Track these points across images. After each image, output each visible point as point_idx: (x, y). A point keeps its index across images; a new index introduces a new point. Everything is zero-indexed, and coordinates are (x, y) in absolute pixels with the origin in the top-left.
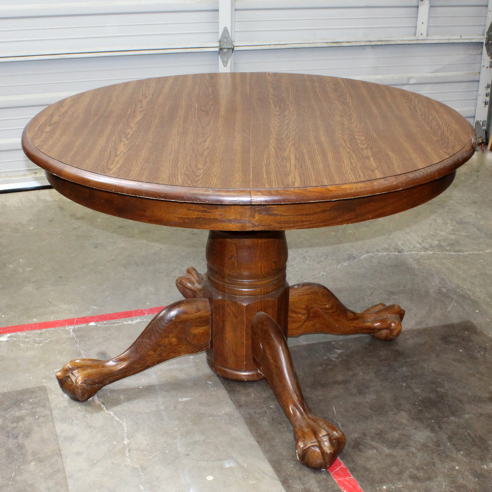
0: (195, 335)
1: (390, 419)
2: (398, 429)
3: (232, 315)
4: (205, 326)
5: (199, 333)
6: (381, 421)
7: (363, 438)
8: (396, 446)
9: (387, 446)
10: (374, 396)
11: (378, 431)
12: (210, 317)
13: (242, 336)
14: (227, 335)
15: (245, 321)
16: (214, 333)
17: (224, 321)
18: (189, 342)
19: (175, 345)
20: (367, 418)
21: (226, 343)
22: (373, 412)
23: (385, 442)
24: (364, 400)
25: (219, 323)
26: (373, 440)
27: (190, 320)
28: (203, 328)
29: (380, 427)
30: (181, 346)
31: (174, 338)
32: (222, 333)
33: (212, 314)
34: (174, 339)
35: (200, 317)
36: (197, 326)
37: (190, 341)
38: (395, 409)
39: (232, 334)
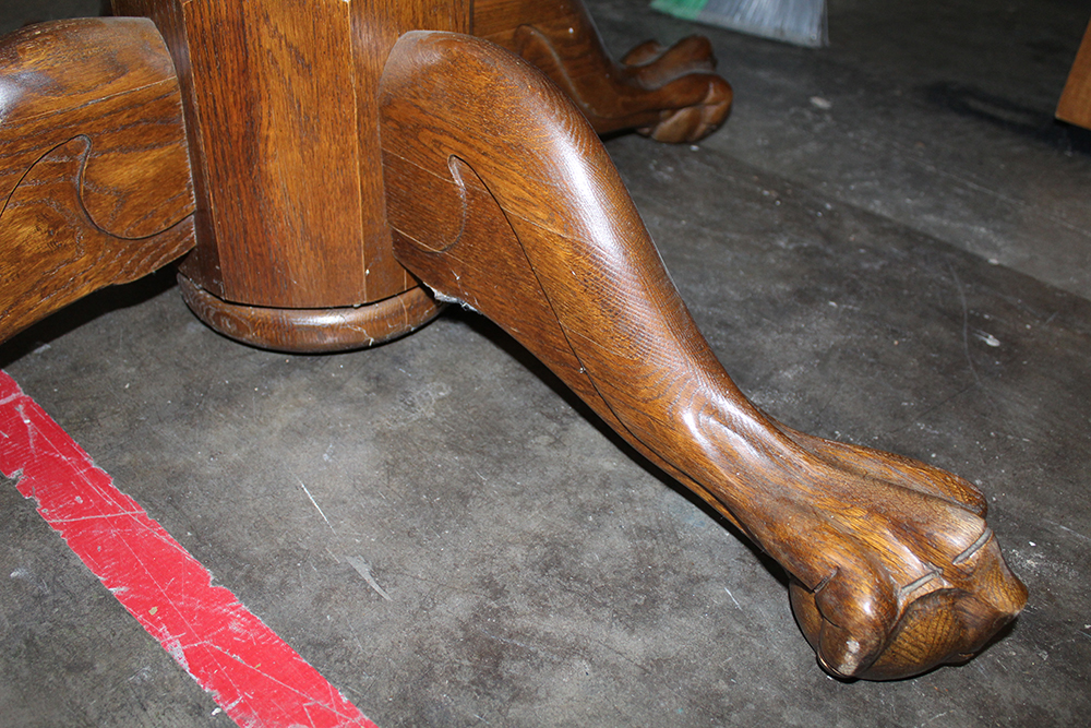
0: (123, 195)
1: (554, 472)
2: (605, 509)
3: (285, 61)
4: (160, 145)
5: (141, 182)
6: (523, 490)
7: (496, 613)
8: (653, 601)
9: (618, 615)
10: (441, 389)
11: (540, 550)
12: (178, 97)
13: (344, 156)
14: (273, 167)
15: (354, 81)
16: (207, 170)
17: (249, 105)
18: (101, 231)
19: (40, 255)
20: (464, 498)
21: (270, 202)
22: (474, 461)
23: (598, 598)
24: (415, 417)
25: (227, 117)
26: (543, 611)
27: (86, 120)
28: (155, 154)
29: (534, 524)
30: (68, 255)
31: (25, 222)
32: (249, 162)
33: (184, 84)
34: (28, 230)
35: (133, 104)
36: (125, 149)
37: (108, 226)
38: (543, 420)
39: (296, 155)
